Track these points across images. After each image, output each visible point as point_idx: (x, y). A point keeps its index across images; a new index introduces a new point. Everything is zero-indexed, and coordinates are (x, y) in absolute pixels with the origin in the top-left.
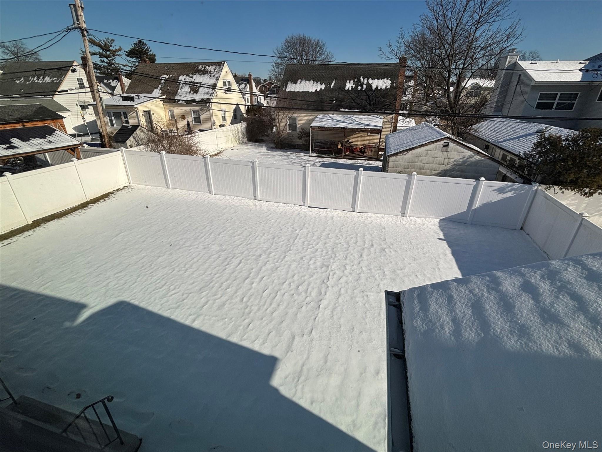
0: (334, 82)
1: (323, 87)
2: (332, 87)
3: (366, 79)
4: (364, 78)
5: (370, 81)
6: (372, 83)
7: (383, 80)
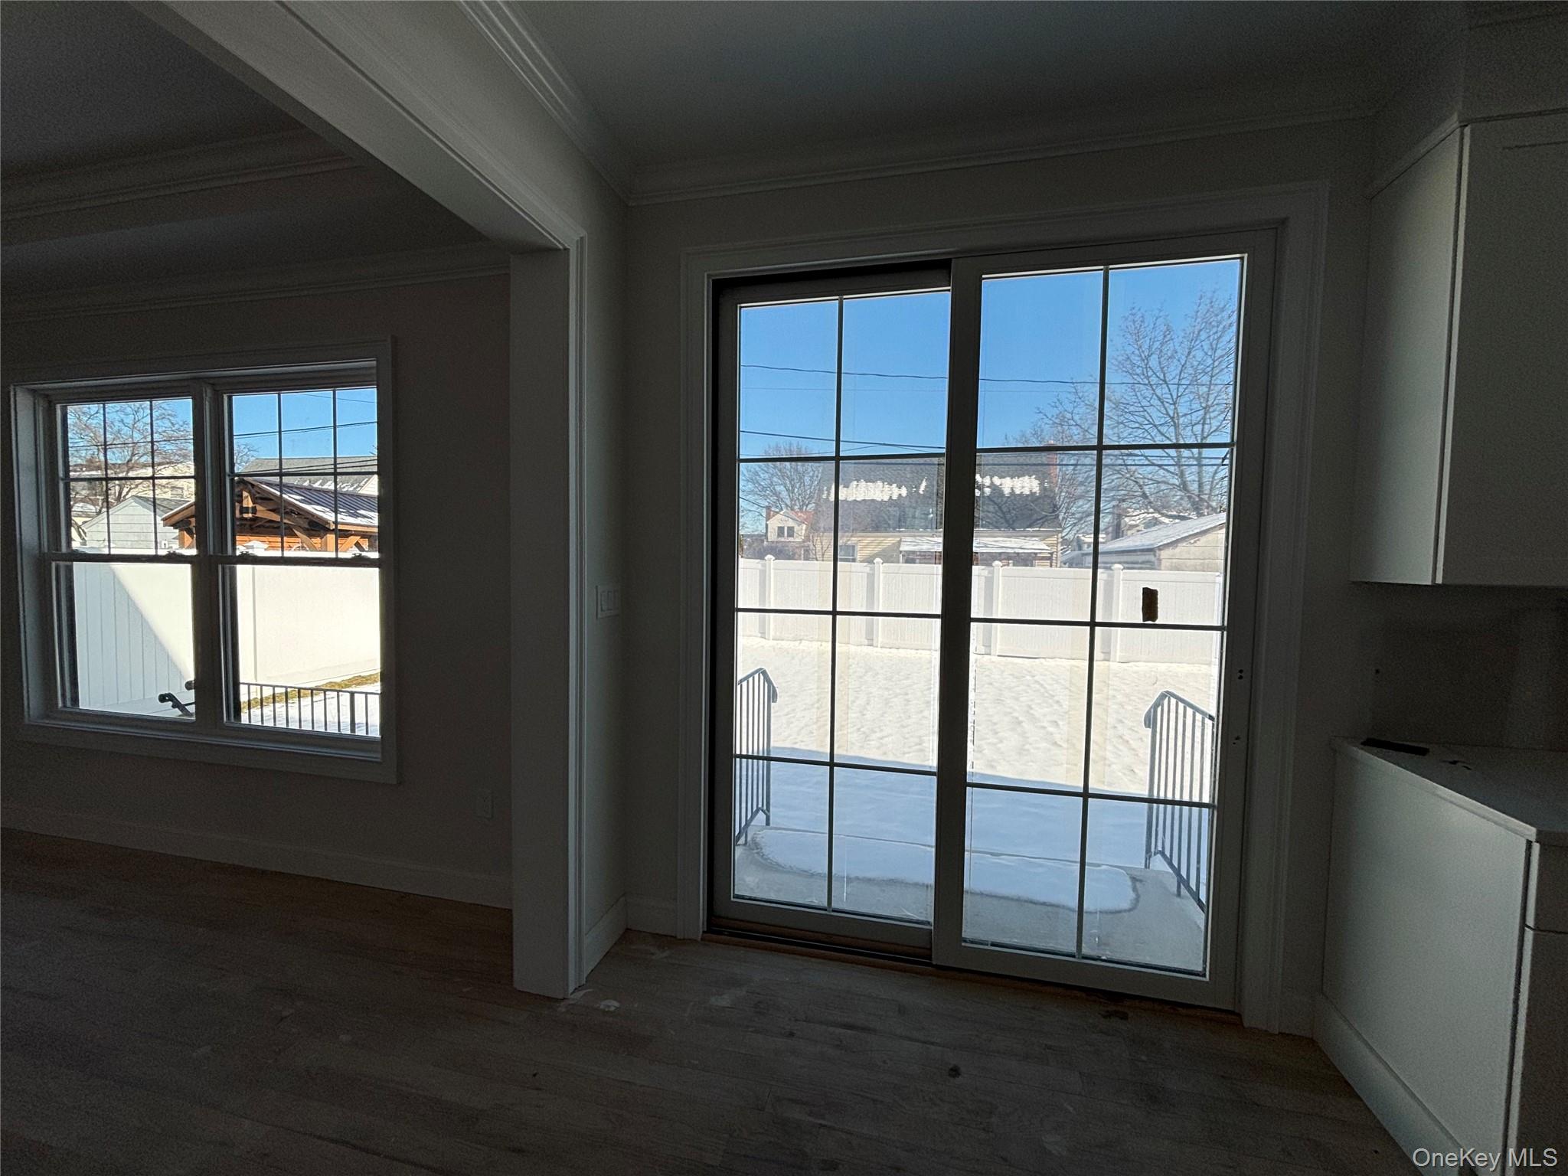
0: (924, 484)
1: (904, 492)
2: (921, 492)
3: (988, 477)
4: (982, 477)
5: (997, 481)
6: (1001, 485)
7: (1021, 479)
